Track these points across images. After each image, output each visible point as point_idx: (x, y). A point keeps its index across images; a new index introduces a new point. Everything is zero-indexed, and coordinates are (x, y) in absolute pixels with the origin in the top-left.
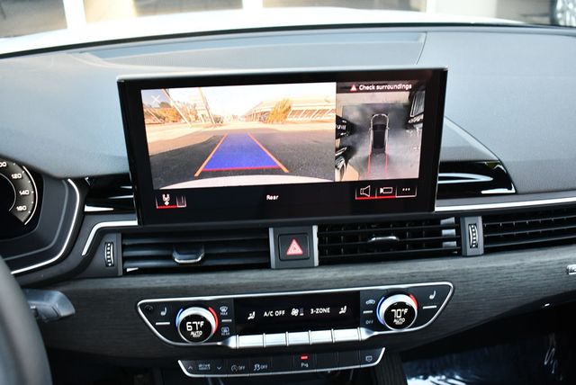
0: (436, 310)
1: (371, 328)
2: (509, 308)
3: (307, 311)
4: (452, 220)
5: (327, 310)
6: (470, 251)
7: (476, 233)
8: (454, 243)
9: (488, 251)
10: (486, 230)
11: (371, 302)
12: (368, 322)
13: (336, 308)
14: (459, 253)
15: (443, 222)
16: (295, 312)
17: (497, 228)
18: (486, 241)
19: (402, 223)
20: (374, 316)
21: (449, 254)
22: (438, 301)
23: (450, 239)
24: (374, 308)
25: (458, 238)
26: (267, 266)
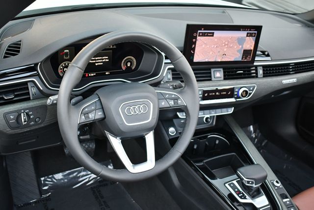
0: (251, 93)
1: (236, 98)
2: (269, 93)
3: (220, 93)
4: (254, 68)
5: (225, 93)
6: (259, 76)
7: (260, 72)
8: (255, 75)
9: (264, 76)
10: (263, 70)
11: (237, 90)
12: (236, 96)
13: (227, 92)
14: (257, 77)
15: (252, 68)
16: (217, 93)
17: (267, 70)
18: (264, 73)
19: (244, 68)
20: (238, 95)
21: (253, 77)
22: (253, 90)
23: (254, 73)
24: (238, 92)
25: (257, 73)
26: (211, 80)
